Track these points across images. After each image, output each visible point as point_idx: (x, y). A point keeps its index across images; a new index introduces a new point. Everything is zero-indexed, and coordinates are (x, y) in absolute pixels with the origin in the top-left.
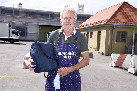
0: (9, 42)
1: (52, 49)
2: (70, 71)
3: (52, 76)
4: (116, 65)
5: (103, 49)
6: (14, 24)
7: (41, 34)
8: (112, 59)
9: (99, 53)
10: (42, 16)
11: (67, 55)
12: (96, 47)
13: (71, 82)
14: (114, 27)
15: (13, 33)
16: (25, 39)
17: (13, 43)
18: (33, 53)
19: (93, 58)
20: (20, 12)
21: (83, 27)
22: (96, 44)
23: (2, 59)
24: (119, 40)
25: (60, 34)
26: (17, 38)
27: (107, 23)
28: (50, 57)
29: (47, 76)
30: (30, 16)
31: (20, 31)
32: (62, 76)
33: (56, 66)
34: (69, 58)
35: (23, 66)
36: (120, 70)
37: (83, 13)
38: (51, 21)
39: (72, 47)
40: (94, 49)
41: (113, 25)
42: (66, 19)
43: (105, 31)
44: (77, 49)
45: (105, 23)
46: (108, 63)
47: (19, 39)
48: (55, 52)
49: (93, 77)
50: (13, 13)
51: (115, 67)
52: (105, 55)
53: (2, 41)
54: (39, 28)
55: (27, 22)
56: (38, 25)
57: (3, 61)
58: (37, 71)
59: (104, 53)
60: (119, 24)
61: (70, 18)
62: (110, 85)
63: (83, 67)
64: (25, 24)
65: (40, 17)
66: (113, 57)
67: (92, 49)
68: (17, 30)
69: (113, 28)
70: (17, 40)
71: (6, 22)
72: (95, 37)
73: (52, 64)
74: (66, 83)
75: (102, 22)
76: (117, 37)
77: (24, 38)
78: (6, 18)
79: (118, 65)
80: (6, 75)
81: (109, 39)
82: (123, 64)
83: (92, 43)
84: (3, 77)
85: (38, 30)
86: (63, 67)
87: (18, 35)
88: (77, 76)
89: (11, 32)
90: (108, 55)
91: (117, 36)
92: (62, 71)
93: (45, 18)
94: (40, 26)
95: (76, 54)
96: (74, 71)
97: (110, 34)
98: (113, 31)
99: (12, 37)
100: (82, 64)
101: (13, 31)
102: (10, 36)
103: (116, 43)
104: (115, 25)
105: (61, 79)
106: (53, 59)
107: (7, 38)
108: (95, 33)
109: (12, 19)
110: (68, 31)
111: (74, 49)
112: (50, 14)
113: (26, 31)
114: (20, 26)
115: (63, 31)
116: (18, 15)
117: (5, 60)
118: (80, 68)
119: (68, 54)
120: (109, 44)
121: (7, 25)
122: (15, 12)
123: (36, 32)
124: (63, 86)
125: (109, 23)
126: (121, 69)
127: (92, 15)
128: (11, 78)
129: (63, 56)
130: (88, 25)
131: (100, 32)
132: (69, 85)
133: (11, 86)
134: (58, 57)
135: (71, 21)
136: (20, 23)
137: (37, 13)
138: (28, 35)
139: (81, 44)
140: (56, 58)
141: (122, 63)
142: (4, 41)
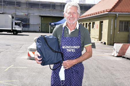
0: (12, 33)
1: (57, 43)
2: (74, 64)
3: (57, 68)
4: (119, 55)
5: (105, 39)
6: (16, 15)
7: (43, 25)
8: (115, 49)
9: (102, 43)
10: (44, 7)
11: (71, 49)
12: (98, 37)
13: (75, 73)
14: (117, 16)
15: (16, 24)
16: (28, 30)
17: (16, 34)
18: (40, 47)
19: (95, 48)
20: (22, 3)
21: (85, 17)
22: (98, 34)
23: (7, 50)
24: (122, 30)
25: (64, 28)
26: (20, 29)
27: (110, 13)
28: (55, 50)
29: (53, 68)
30: (32, 7)
31: (23, 22)
32: (67, 68)
33: (61, 59)
34: (72, 51)
35: (27, 57)
36: (122, 60)
37: (84, 3)
38: (53, 12)
39: (76, 40)
40: (96, 39)
41: (116, 14)
42: (69, 14)
43: (108, 21)
44: (80, 42)
45: (107, 13)
46: (111, 53)
47: (22, 30)
48: (59, 46)
49: (96, 67)
50: (15, 4)
51: (117, 56)
52: (108, 45)
53: (6, 33)
54: (41, 19)
55: (29, 13)
56: (40, 16)
57: (8, 52)
58: (43, 64)
59: (106, 43)
60: (122, 13)
61: (74, 13)
62: (113, 75)
63: (86, 59)
64: (27, 15)
65: (41, 8)
66: (116, 47)
67: (94, 39)
68: (20, 22)
69: (115, 17)
70: (20, 32)
71: (9, 14)
72: (97, 27)
73: (57, 57)
74: (70, 74)
75: (104, 12)
76: (120, 27)
77: (26, 29)
78: (8, 10)
79: (120, 55)
80: (12, 65)
81: (112, 29)
82: (126, 54)
83: (94, 33)
84: (10, 67)
85: (40, 21)
86: (68, 60)
87: (21, 26)
88: (81, 67)
89: (14, 24)
90: (110, 45)
91: (119, 25)
92: (66, 64)
93: (47, 8)
94: (42, 16)
95: (79, 47)
96: (78, 64)
97: (112, 24)
98: (116, 20)
99: (15, 28)
100: (86, 57)
101: (15, 23)
102: (13, 27)
103: (118, 32)
104: (117, 14)
105: (66, 71)
106: (58, 52)
107: (11, 29)
108: (97, 23)
109: (15, 10)
110: (72, 25)
111: (77, 42)
112: (52, 5)
113: (29, 22)
114: (22, 17)
115: (67, 25)
116: (20, 6)
117: (10, 51)
118: (83, 61)
119: (72, 47)
120: (111, 34)
121: (10, 16)
122: (17, 4)
123: (38, 23)
124: (68, 77)
125: (112, 13)
126: (123, 58)
127: (94, 5)
128: (17, 69)
129: (68, 50)
130: (90, 15)
131: (102, 22)
132: (73, 76)
133: (17, 77)
134: (63, 50)
135: (75, 15)
136: (22, 15)
137: (39, 4)
138: (30, 26)
139: (84, 38)
140: (60, 51)
141: (125, 52)
142: (8, 32)
